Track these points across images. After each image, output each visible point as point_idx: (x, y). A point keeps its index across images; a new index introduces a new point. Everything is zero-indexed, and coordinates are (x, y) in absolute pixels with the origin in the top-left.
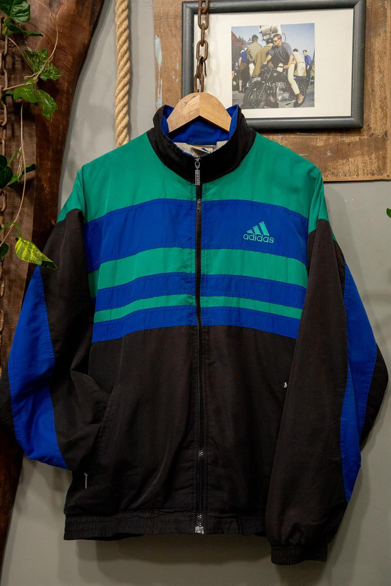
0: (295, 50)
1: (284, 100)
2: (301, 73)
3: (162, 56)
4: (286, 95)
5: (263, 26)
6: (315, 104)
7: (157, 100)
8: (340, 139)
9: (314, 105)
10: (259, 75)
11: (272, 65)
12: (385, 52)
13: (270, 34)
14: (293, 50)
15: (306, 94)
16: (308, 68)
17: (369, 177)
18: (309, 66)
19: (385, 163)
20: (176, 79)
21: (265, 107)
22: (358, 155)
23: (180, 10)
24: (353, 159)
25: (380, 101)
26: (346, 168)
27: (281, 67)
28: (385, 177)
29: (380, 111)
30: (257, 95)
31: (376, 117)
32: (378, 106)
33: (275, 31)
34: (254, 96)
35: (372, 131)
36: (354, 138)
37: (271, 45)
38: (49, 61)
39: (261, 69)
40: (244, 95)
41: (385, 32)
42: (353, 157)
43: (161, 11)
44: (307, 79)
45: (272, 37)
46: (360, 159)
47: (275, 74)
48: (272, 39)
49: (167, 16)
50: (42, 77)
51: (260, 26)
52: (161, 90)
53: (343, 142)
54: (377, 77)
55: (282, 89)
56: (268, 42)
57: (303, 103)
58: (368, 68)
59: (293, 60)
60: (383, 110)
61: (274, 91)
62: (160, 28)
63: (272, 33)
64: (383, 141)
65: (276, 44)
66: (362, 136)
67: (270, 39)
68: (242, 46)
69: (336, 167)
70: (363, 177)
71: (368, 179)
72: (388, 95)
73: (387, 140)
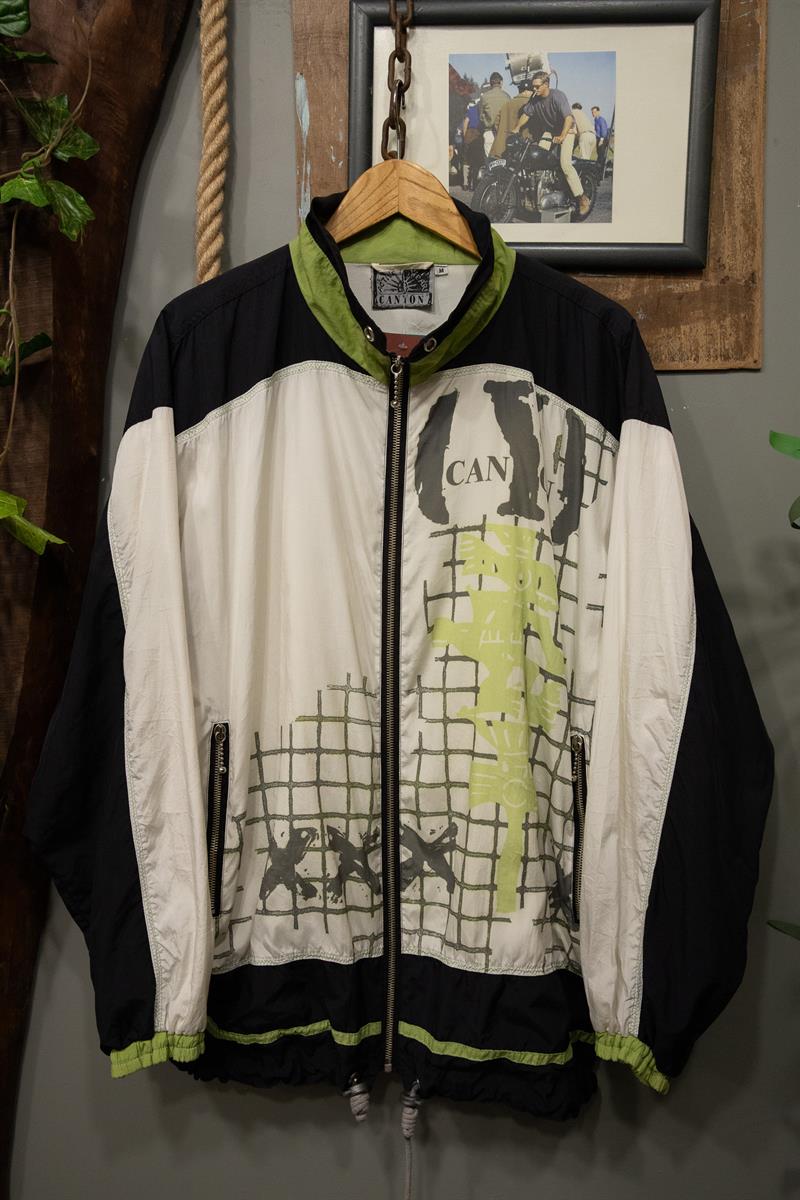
0: (577, 106)
1: (552, 207)
2: (587, 153)
3: (310, 114)
4: (557, 197)
5: (513, 54)
6: (613, 217)
7: (299, 204)
8: (662, 286)
9: (611, 218)
10: (504, 156)
11: (530, 136)
12: (754, 113)
13: (526, 71)
14: (571, 104)
15: (595, 196)
16: (601, 143)
17: (718, 364)
18: (602, 139)
19: (749, 337)
20: (338, 161)
21: (515, 220)
22: (698, 319)
23: (345, 21)
24: (688, 327)
25: (742, 211)
26: (675, 345)
27: (547, 140)
28: (749, 363)
29: (743, 231)
30: (498, 194)
31: (733, 244)
32: (738, 222)
33: (537, 65)
34: (492, 198)
35: (726, 272)
36: (692, 285)
37: (528, 93)
38: (74, 121)
39: (507, 142)
40: (472, 194)
41: (755, 71)
42: (687, 323)
43: (308, 22)
44: (599, 165)
45: (530, 77)
46: (701, 326)
47: (536, 154)
48: (530, 82)
49: (321, 32)
50: (59, 154)
51: (507, 55)
52: (308, 184)
53: (668, 294)
54: (738, 165)
55: (548, 185)
56: (522, 89)
57: (589, 213)
58: (718, 144)
59: (572, 127)
61: (533, 189)
62: (305, 58)
63: (531, 70)
64: (747, 292)
65: (538, 92)
66: (707, 280)
67: (527, 81)
68: (471, 95)
69: (654, 342)
70: (707, 363)
71: (716, 368)
72: (758, 200)
73: (755, 290)
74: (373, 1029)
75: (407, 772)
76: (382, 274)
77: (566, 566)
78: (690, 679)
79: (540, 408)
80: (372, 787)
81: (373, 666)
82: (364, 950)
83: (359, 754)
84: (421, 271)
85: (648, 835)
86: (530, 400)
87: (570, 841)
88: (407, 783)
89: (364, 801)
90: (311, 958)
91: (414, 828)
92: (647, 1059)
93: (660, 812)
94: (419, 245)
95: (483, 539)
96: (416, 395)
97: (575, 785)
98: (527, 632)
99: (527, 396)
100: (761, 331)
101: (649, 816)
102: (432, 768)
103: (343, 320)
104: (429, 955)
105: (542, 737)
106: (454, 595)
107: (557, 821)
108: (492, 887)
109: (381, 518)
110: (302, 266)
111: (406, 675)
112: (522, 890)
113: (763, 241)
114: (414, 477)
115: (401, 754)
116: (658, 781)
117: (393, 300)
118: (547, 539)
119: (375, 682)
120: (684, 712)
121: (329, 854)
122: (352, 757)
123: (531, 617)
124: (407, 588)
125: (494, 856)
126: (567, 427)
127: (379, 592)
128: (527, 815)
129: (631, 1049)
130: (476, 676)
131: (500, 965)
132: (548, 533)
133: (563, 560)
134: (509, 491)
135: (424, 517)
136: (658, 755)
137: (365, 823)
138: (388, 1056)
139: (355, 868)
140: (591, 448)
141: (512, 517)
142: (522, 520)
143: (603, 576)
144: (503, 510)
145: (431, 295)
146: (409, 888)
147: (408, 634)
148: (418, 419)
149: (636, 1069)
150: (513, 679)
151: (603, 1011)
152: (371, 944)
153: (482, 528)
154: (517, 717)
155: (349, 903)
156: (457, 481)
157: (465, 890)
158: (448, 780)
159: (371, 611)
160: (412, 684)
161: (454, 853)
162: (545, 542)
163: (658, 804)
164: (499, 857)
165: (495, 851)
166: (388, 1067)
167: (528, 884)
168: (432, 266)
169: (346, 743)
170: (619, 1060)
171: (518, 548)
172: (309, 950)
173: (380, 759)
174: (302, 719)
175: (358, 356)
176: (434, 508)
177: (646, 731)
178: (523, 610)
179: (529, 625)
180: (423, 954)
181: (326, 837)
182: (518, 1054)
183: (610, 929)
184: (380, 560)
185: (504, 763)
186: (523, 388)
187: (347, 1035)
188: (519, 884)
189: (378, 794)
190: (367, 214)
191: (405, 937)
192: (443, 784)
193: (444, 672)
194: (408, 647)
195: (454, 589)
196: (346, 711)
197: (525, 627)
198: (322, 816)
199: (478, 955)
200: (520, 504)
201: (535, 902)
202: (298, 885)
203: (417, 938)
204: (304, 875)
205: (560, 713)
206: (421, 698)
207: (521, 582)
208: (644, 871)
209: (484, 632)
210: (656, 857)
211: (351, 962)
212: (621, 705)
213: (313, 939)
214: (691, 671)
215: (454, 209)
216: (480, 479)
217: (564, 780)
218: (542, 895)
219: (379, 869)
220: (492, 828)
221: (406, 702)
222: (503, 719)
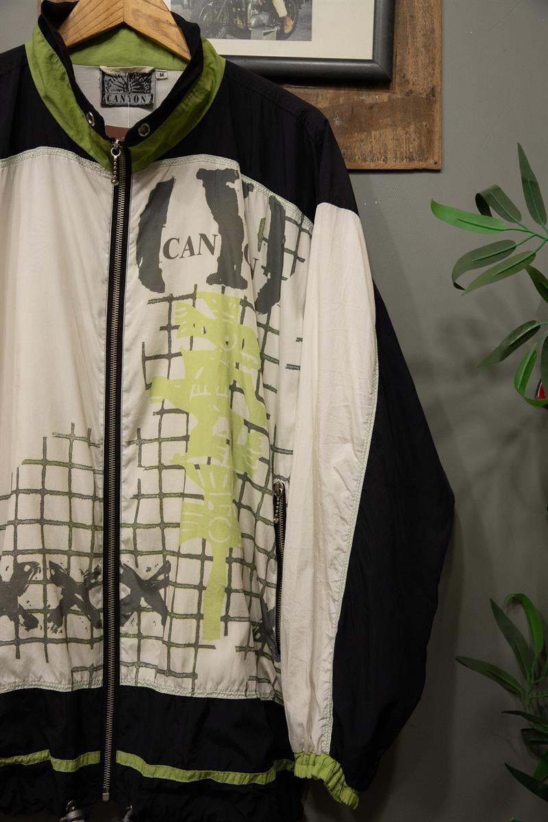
1: (260, 25)
4: (265, 18)
6: (313, 36)
8: (356, 97)
9: (311, 37)
15: (297, 17)
17: (404, 165)
19: (430, 142)
21: (228, 36)
22: (387, 125)
24: (378, 132)
25: (424, 35)
26: (367, 148)
28: (430, 164)
29: (424, 52)
30: (213, 13)
31: (416, 63)
32: (419, 45)
34: (208, 16)
35: (410, 87)
36: (380, 97)
40: (190, 11)
42: (376, 130)
46: (389, 134)
53: (362, 103)
55: (256, 7)
57: (291, 32)
60: (428, 51)
61: (244, 9)
64: (428, 104)
66: (394, 93)
69: (349, 145)
70: (394, 164)
71: (402, 168)
72: (437, 26)
73: (435, 102)
74: (92, 758)
75: (126, 516)
76: (109, 75)
77: (269, 333)
78: (372, 425)
79: (246, 195)
80: (94, 528)
81: (97, 419)
82: (83, 681)
83: (81, 496)
84: (144, 75)
85: (337, 566)
86: (237, 186)
87: (273, 579)
88: (127, 526)
89: (85, 540)
90: (33, 687)
91: (132, 566)
92: (338, 775)
93: (347, 545)
94: (141, 52)
95: (194, 305)
96: (138, 181)
97: (276, 526)
98: (233, 388)
99: (233, 183)
100: (441, 137)
101: (337, 549)
102: (148, 512)
103: (71, 112)
104: (145, 686)
105: (248, 483)
106: (170, 356)
107: (261, 558)
108: (199, 617)
109: (105, 288)
110: (36, 64)
111: (127, 427)
112: (226, 619)
113: (441, 61)
114: (135, 252)
115: (122, 499)
116: (345, 517)
117: (119, 99)
118: (250, 305)
119: (99, 434)
120: (367, 455)
121: (50, 587)
122: (76, 501)
123: (236, 375)
124: (128, 350)
125: (201, 588)
126: (270, 212)
127: (103, 354)
128: (231, 550)
129: (323, 766)
130: (187, 425)
131: (205, 688)
132: (251, 300)
133: (267, 328)
134: (217, 264)
135: (144, 287)
136: (346, 494)
137: (86, 560)
138: (106, 786)
139: (75, 601)
140: (290, 230)
141: (219, 287)
142: (228, 289)
143: (300, 340)
144: (211, 280)
145: (152, 95)
146: (127, 623)
147: (128, 391)
148: (139, 201)
149: (327, 784)
150: (220, 427)
151: (298, 731)
152: (91, 675)
153: (193, 296)
154: (222, 462)
155: (70, 635)
156: (172, 255)
157: (174, 619)
158: (162, 520)
159: (96, 370)
160: (132, 436)
161: (167, 588)
162: (248, 309)
163: (346, 538)
164: (205, 588)
165: (201, 582)
166: (106, 796)
167: (231, 614)
168: (153, 71)
169: (70, 486)
170: (313, 776)
171: (224, 313)
172: (30, 679)
173: (102, 504)
174: (28, 462)
175: (86, 144)
176: (152, 279)
177: (334, 473)
178: (229, 369)
179: (235, 382)
180: (139, 685)
181: (48, 572)
182: (221, 774)
183: (305, 654)
184: (104, 325)
185: (210, 502)
186: (229, 175)
187: (65, 762)
188: (223, 614)
189: (100, 535)
190: (95, 22)
191: (123, 670)
192: (157, 525)
193: (160, 424)
194: (129, 402)
195: (170, 351)
196: (70, 458)
197: (232, 383)
198: (44, 551)
199: (186, 679)
200: (226, 276)
201: (238, 631)
202: (20, 616)
203: (135, 670)
204: (26, 607)
205: (262, 459)
206: (140, 449)
207: (227, 343)
208: (334, 600)
209: (194, 386)
210: (344, 587)
211: (70, 690)
212: (314, 450)
213: (34, 668)
214: (373, 418)
215: (172, 21)
216: (192, 254)
217: (266, 521)
218: (246, 625)
219: (100, 606)
220: (199, 562)
221: (127, 452)
222: (209, 463)
